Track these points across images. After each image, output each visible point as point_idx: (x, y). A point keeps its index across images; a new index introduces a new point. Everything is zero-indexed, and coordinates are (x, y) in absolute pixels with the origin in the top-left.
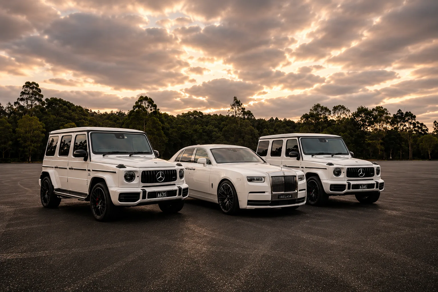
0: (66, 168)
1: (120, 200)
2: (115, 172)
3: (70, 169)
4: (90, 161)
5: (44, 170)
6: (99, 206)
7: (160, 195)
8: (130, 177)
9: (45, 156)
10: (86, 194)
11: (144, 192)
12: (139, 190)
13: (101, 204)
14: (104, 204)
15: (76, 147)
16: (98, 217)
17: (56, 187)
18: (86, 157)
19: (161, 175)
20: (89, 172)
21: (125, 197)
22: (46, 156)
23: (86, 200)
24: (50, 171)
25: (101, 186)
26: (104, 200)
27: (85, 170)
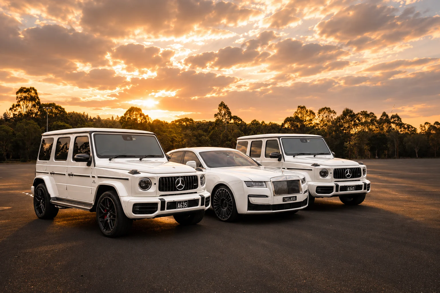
0: (65, 175)
1: (134, 211)
2: (128, 179)
3: (69, 175)
4: (95, 166)
5: (38, 176)
6: (108, 218)
7: (180, 205)
8: (145, 184)
9: (38, 160)
10: (91, 204)
11: (163, 202)
12: (157, 200)
13: (110, 217)
14: (114, 217)
15: (76, 151)
16: (106, 232)
17: (52, 195)
18: (89, 161)
19: (180, 182)
20: (93, 179)
23: (91, 210)
24: (46, 178)
25: (110, 196)
26: (114, 212)
27: (89, 176)
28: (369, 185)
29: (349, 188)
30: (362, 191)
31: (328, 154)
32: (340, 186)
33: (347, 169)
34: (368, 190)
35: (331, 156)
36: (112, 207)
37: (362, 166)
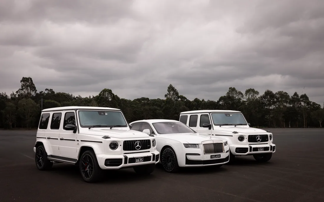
0: (58, 139)
1: (106, 164)
2: (102, 142)
3: (61, 139)
4: (79, 133)
5: (38, 140)
6: (87, 169)
7: (138, 160)
8: (114, 146)
10: (76, 160)
11: (126, 158)
12: (121, 156)
13: (89, 168)
14: (92, 168)
17: (49, 154)
18: (75, 130)
19: (138, 144)
20: (78, 142)
21: (110, 162)
22: (40, 128)
23: (76, 164)
24: (44, 141)
25: (89, 153)
26: (92, 165)
27: (75, 140)
28: (274, 147)
29: (260, 149)
30: (269, 151)
31: (246, 125)
32: (253, 148)
33: (257, 135)
34: (274, 151)
35: (248, 126)
36: (90, 162)
37: (269, 134)
